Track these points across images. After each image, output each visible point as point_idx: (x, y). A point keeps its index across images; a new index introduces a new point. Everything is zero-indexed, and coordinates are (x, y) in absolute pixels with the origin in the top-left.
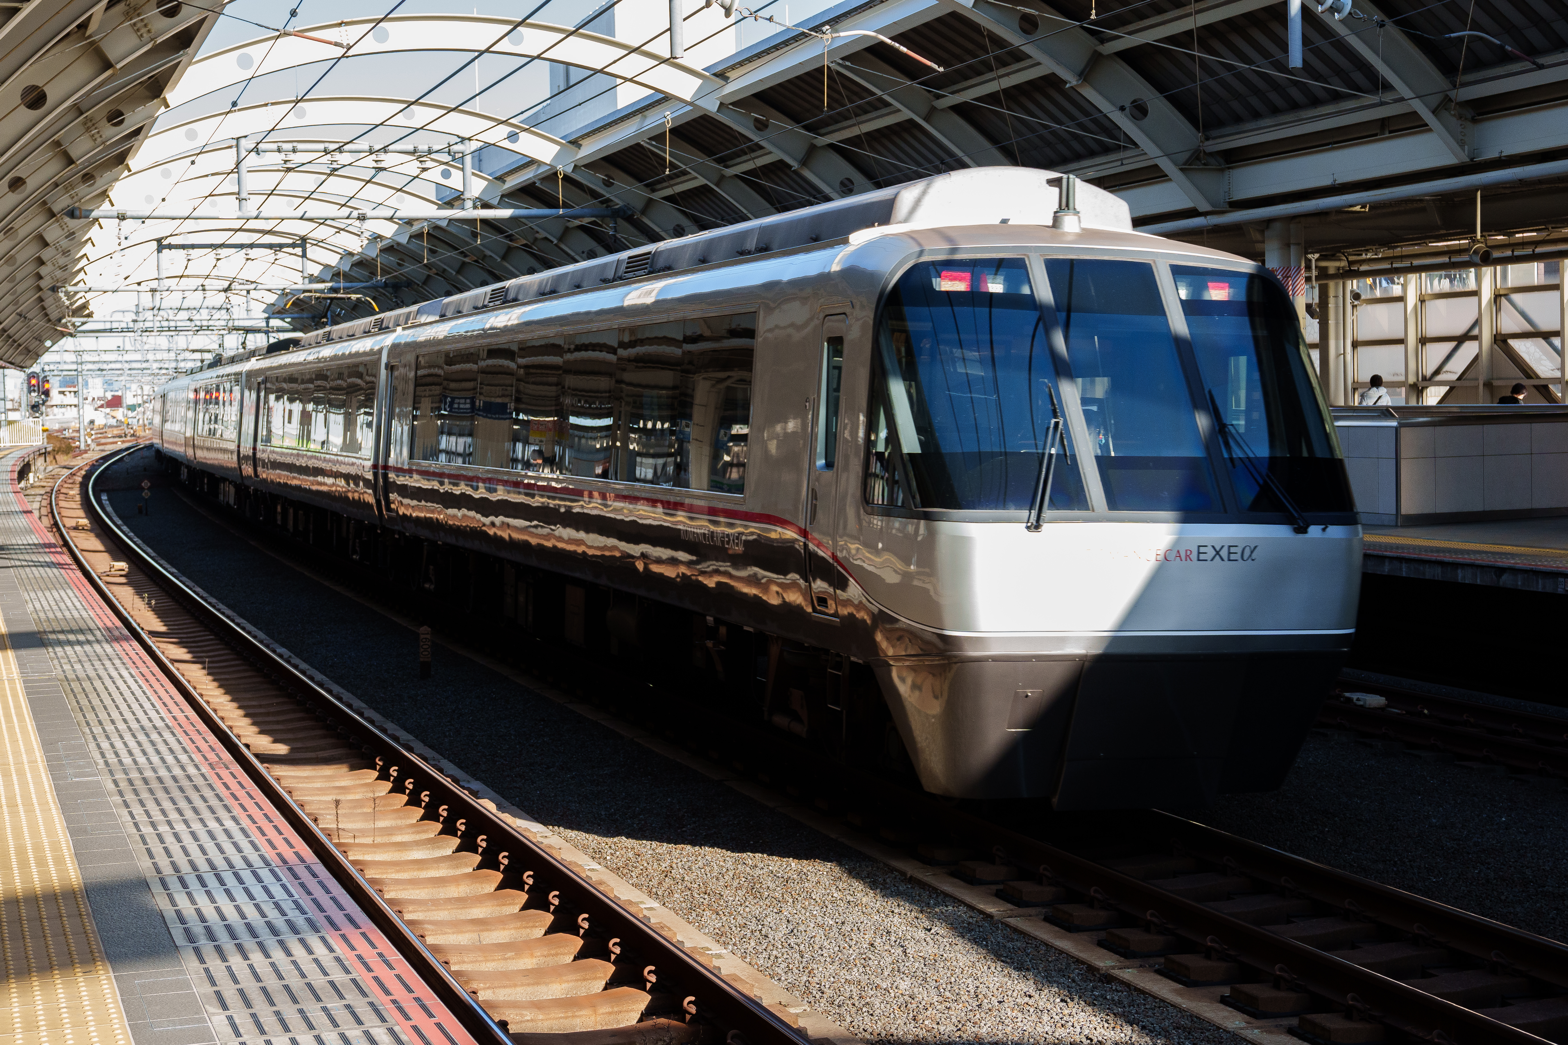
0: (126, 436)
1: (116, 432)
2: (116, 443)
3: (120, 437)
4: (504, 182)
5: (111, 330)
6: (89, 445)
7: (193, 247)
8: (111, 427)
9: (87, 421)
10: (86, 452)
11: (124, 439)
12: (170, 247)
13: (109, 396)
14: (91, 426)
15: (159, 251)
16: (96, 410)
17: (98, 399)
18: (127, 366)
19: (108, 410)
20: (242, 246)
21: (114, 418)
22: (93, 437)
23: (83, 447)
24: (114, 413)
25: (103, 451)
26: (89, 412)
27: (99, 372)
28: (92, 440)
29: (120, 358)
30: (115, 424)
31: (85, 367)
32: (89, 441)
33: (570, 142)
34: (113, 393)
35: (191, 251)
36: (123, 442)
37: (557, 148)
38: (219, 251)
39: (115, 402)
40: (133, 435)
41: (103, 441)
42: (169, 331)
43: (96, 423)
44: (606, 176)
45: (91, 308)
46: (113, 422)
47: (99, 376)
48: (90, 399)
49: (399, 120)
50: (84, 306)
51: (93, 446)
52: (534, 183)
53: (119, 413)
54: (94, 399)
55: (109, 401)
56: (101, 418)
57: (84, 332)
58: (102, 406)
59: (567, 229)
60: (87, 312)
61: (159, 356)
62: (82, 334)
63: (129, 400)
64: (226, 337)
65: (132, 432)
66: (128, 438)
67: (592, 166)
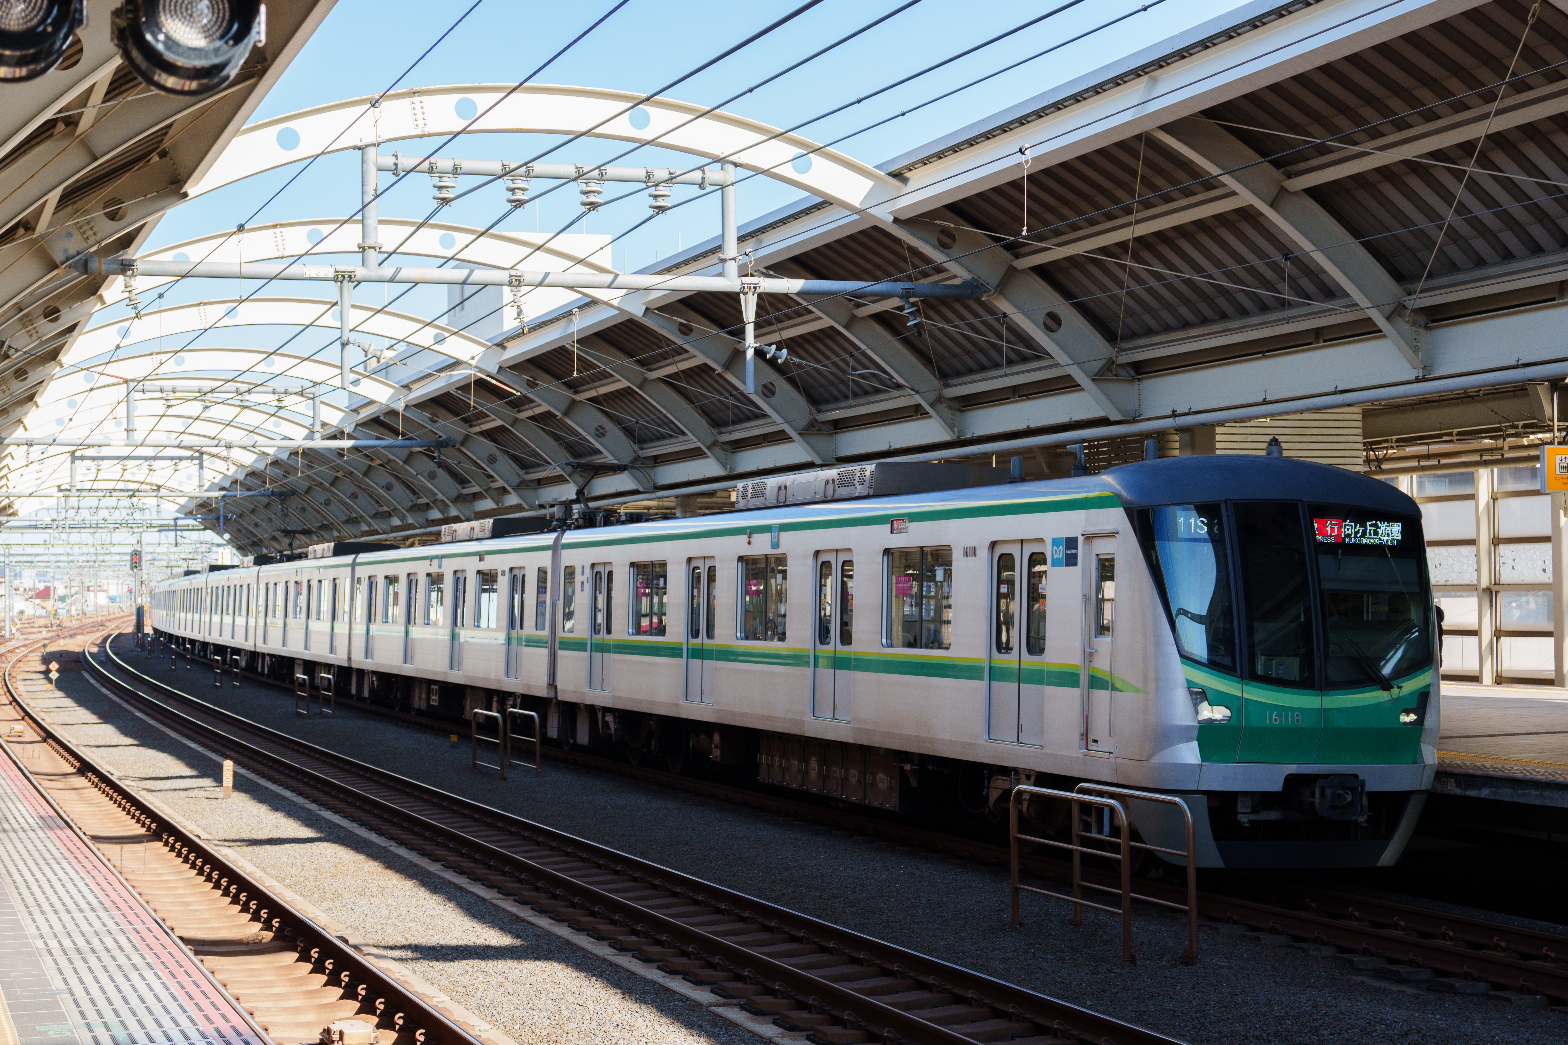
0: (52, 625)
1: (43, 622)
2: (41, 632)
3: (47, 627)
4: (358, 413)
5: (36, 527)
6: (13, 634)
7: (103, 458)
8: (40, 617)
9: (16, 610)
10: (10, 640)
11: (50, 629)
12: (82, 458)
13: (41, 586)
14: (21, 617)
15: (73, 462)
16: (27, 600)
17: (30, 590)
18: (53, 558)
19: (38, 601)
20: (146, 458)
21: (44, 608)
22: (18, 626)
23: (7, 636)
24: (44, 604)
25: (27, 639)
26: (19, 604)
27: (28, 564)
28: (18, 630)
29: (47, 552)
30: (44, 615)
31: (11, 559)
32: (14, 630)
33: (403, 386)
34: (46, 584)
35: (101, 462)
36: (49, 631)
37: (392, 391)
38: (126, 462)
39: (45, 594)
40: (59, 625)
41: (29, 630)
42: (91, 527)
43: (26, 613)
44: (431, 414)
45: (15, 507)
46: (43, 612)
47: (29, 567)
48: (22, 589)
49: (262, 367)
50: (9, 506)
51: (18, 635)
52: (379, 416)
53: (50, 604)
54: (25, 590)
55: (41, 592)
56: (31, 609)
57: (10, 528)
58: (31, 597)
59: (411, 453)
60: (11, 511)
61: (85, 550)
62: (8, 530)
63: (61, 591)
64: (143, 534)
65: (58, 622)
66: (54, 628)
67: (421, 405)
